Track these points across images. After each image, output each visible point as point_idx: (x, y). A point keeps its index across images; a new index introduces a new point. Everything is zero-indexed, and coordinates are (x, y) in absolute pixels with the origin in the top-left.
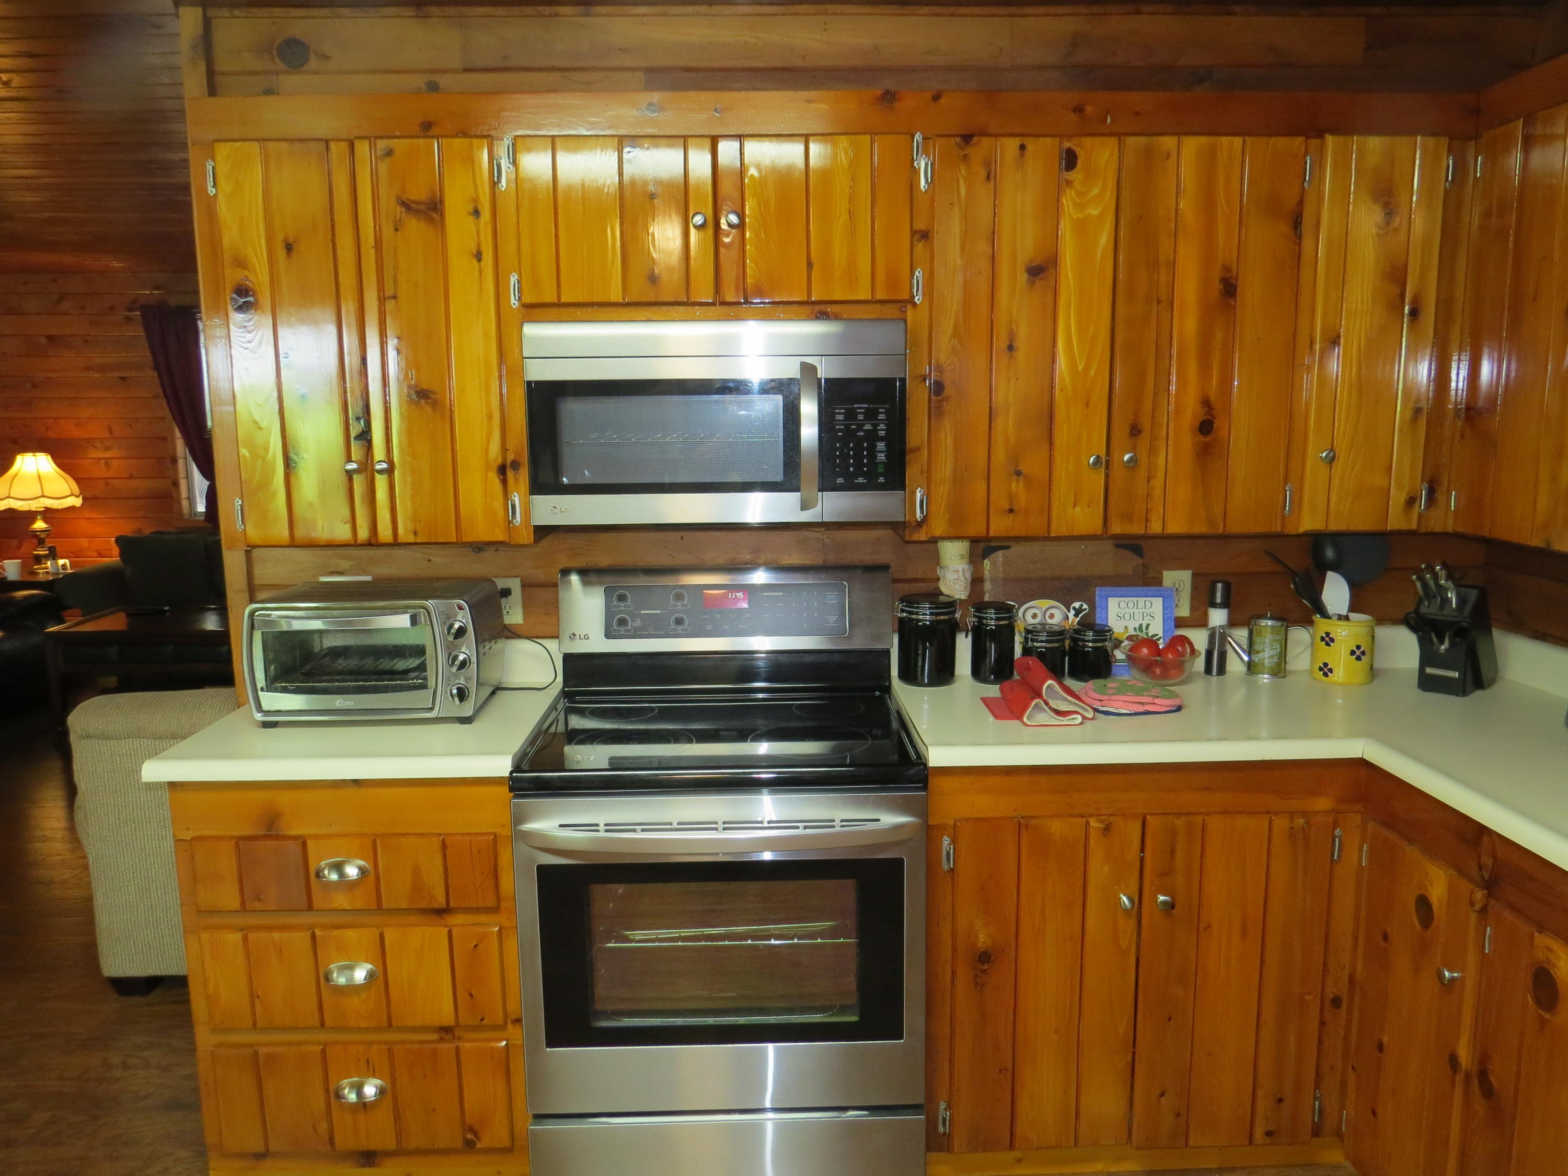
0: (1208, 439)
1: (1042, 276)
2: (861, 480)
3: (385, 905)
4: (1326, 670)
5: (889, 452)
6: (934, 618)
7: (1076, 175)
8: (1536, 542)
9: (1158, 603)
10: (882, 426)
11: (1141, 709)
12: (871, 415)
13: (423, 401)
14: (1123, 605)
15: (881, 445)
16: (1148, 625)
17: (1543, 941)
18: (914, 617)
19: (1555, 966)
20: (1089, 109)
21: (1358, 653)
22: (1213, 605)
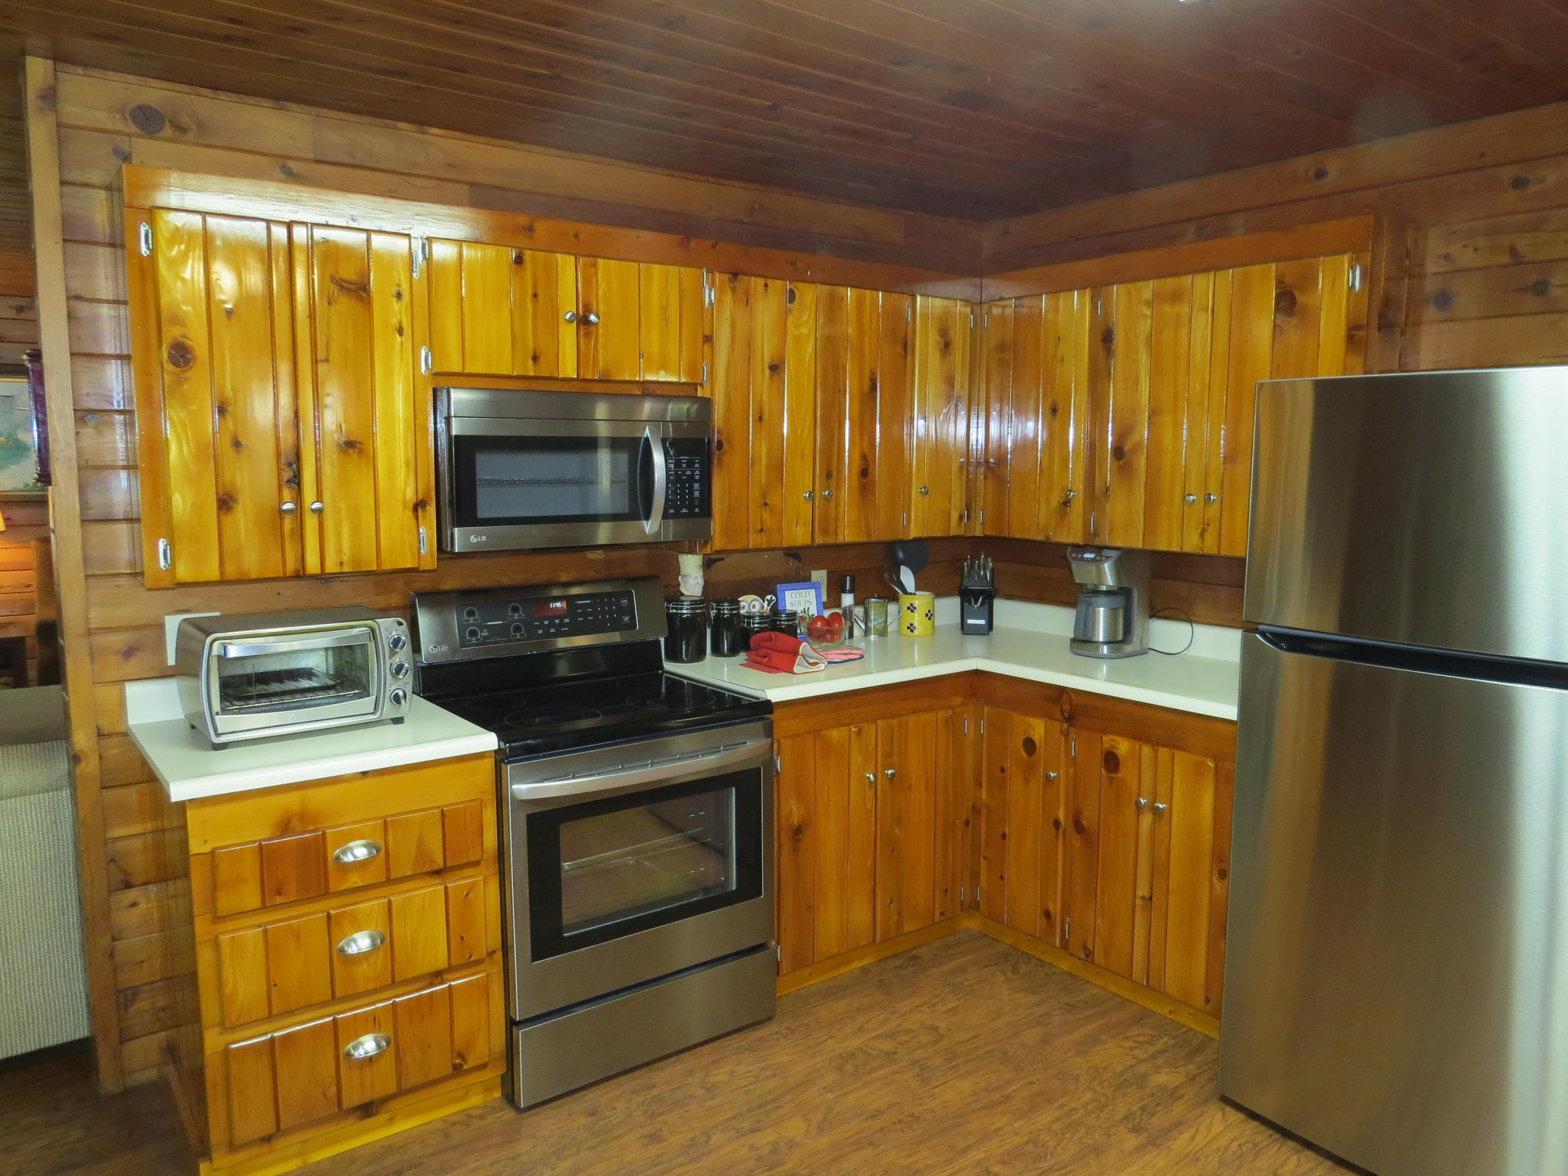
0: (866, 481)
1: (777, 371)
2: (685, 511)
3: (393, 877)
4: (911, 628)
5: (701, 491)
6: (693, 612)
7: (795, 305)
8: (1040, 537)
9: (813, 592)
10: (697, 472)
11: (844, 657)
12: (690, 464)
13: (351, 450)
14: (794, 595)
15: (697, 486)
16: (808, 609)
17: (1106, 738)
18: (679, 611)
19: (1116, 748)
20: (798, 265)
21: (929, 615)
22: (844, 591)
